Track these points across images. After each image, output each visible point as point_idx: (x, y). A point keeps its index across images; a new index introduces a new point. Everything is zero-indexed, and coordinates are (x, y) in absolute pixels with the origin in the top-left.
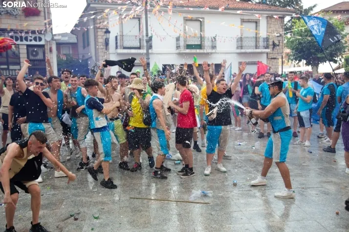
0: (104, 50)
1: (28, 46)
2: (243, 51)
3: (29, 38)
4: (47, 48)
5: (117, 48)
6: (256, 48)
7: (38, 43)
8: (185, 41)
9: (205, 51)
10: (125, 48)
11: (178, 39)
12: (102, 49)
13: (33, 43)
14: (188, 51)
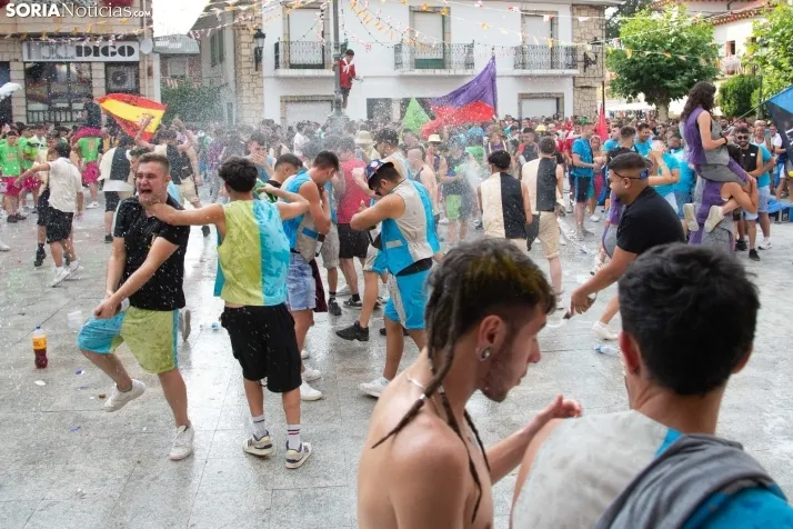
0: (252, 71)
1: (108, 64)
2: (527, 72)
3: (111, 50)
4: (143, 67)
5: (277, 66)
6: (552, 67)
7: (126, 59)
8: (412, 52)
9: (452, 73)
10: (293, 66)
11: (398, 49)
12: (248, 68)
13: (118, 58)
14: (418, 72)
